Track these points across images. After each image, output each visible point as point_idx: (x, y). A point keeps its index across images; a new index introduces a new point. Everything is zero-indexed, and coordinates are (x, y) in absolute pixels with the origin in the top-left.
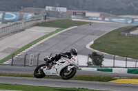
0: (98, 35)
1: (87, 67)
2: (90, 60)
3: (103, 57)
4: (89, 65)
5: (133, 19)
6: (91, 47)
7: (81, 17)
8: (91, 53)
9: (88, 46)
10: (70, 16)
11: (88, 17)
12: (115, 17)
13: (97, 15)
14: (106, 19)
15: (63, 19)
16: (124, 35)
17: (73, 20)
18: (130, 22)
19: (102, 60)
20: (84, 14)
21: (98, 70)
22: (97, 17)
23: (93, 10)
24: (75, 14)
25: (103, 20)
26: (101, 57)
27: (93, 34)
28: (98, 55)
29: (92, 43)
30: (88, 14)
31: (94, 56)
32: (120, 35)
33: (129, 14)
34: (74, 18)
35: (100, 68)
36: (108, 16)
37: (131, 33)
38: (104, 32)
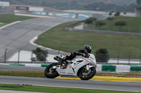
0: (42, 30)
1: (31, 63)
2: (34, 56)
3: (47, 53)
4: (33, 60)
5: (77, 14)
6: (35, 42)
7: (24, 12)
8: (35, 49)
9: (32, 42)
10: (13, 10)
11: (31, 12)
12: (59, 12)
13: (41, 9)
14: (50, 14)
15: (6, 13)
16: (68, 31)
17: (16, 14)
18: (74, 16)
19: (47, 56)
20: (27, 8)
21: (43, 66)
22: (41, 12)
23: (37, 5)
24: (18, 8)
25: (47, 14)
26: (46, 53)
27: (36, 29)
28: (42, 51)
29: (36, 38)
30: (31, 9)
31: (38, 51)
32: (64, 30)
33: (73, 9)
34: (17, 13)
35: (44, 64)
36: (52, 11)
37: (76, 28)
38: (48, 27)
